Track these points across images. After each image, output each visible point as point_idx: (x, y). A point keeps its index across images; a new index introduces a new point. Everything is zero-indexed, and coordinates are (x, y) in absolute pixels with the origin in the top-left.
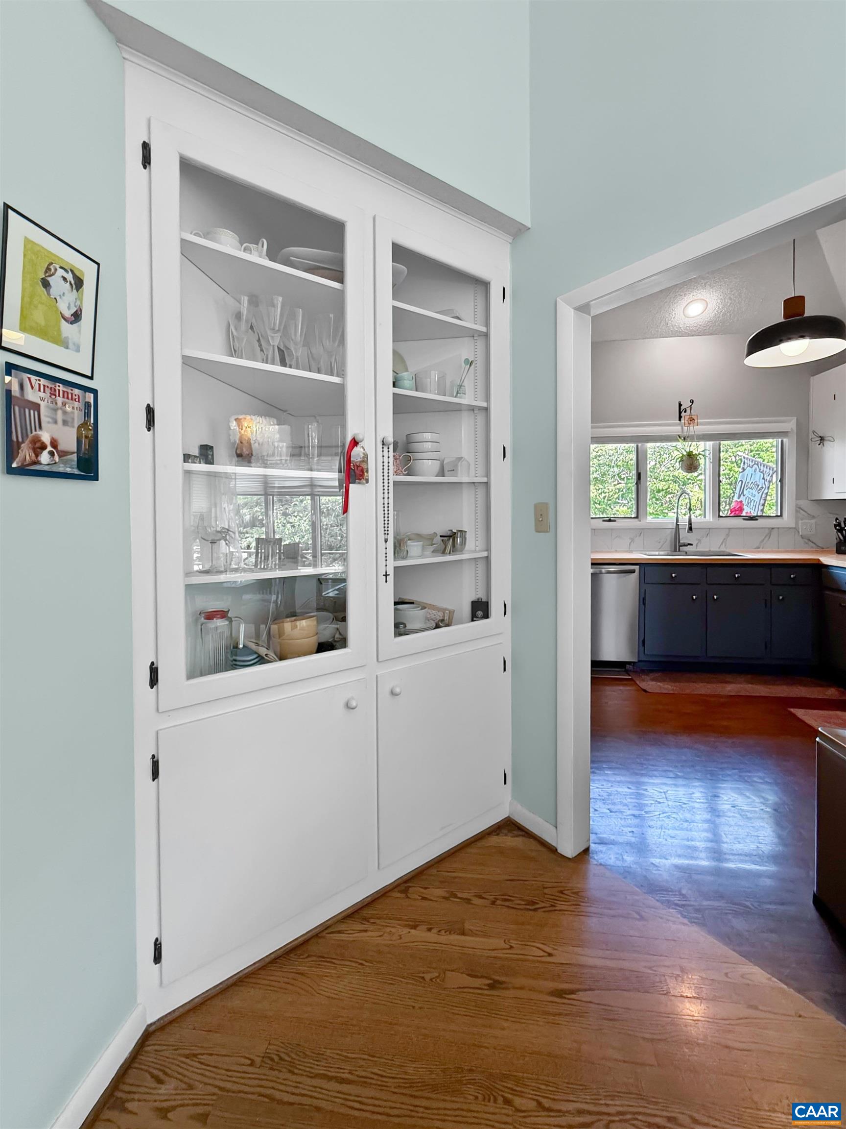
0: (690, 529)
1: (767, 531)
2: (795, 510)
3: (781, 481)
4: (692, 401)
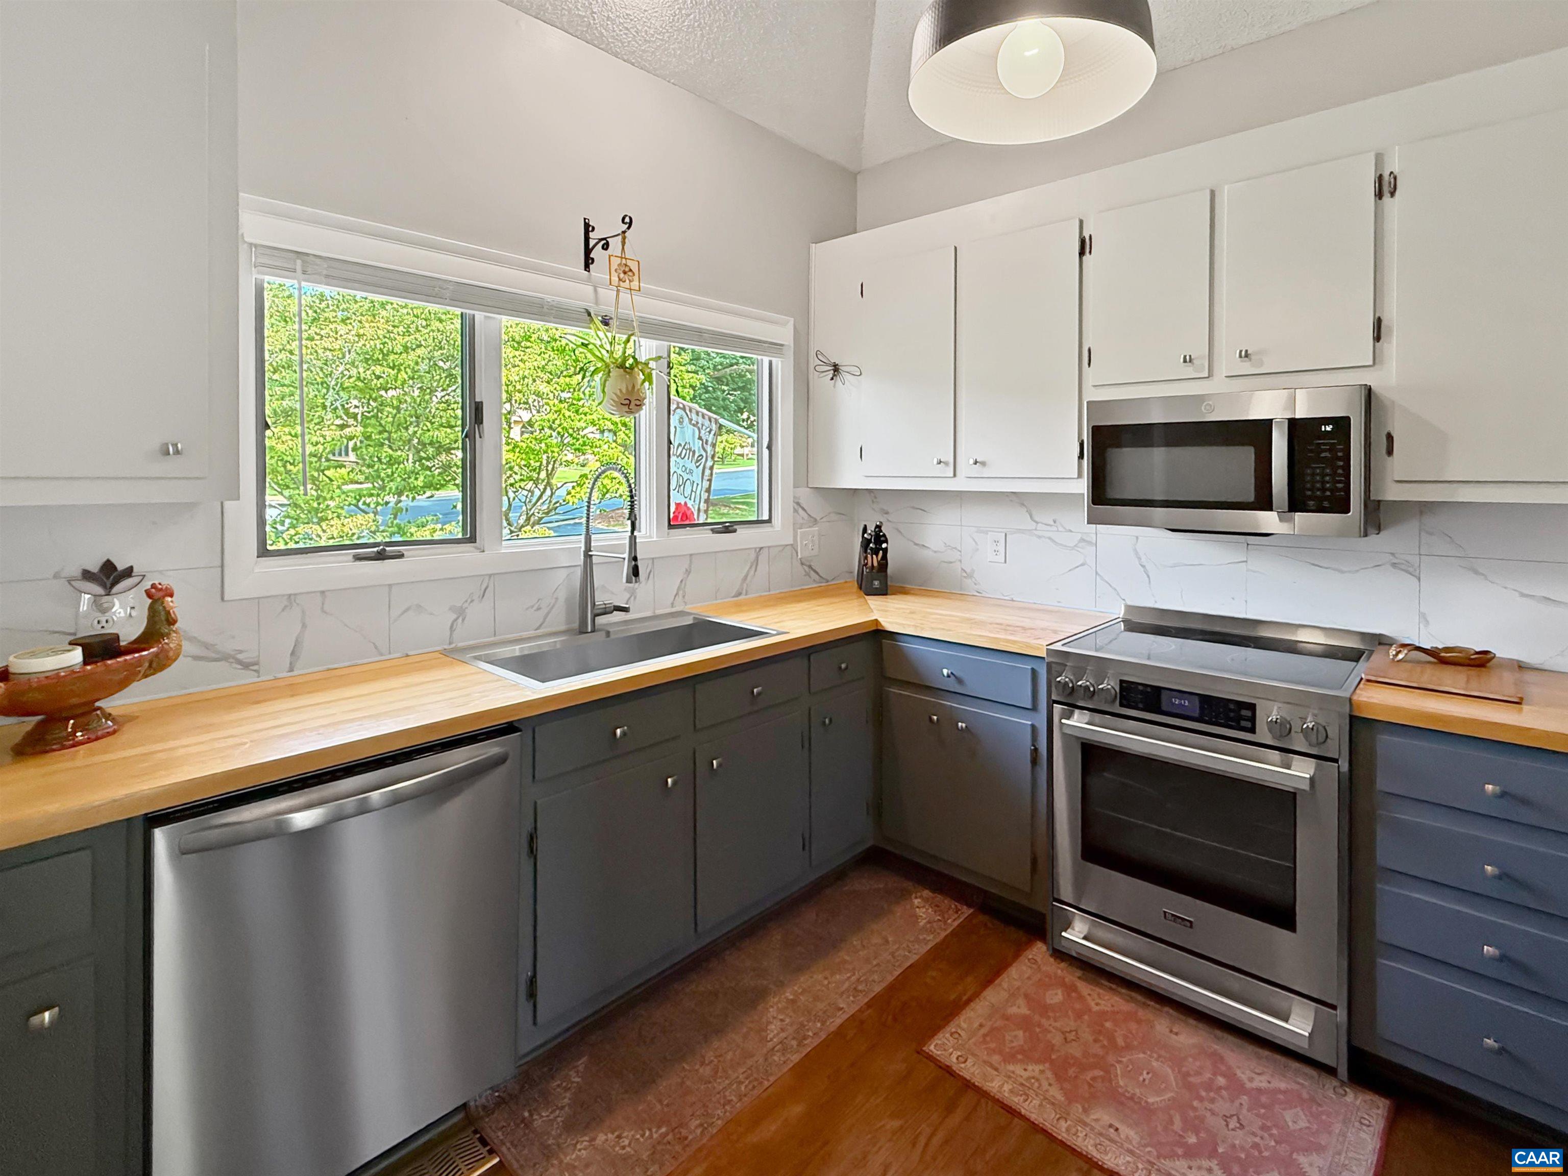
0: (635, 572)
1: (753, 555)
2: (792, 510)
3: (769, 447)
4: (627, 220)
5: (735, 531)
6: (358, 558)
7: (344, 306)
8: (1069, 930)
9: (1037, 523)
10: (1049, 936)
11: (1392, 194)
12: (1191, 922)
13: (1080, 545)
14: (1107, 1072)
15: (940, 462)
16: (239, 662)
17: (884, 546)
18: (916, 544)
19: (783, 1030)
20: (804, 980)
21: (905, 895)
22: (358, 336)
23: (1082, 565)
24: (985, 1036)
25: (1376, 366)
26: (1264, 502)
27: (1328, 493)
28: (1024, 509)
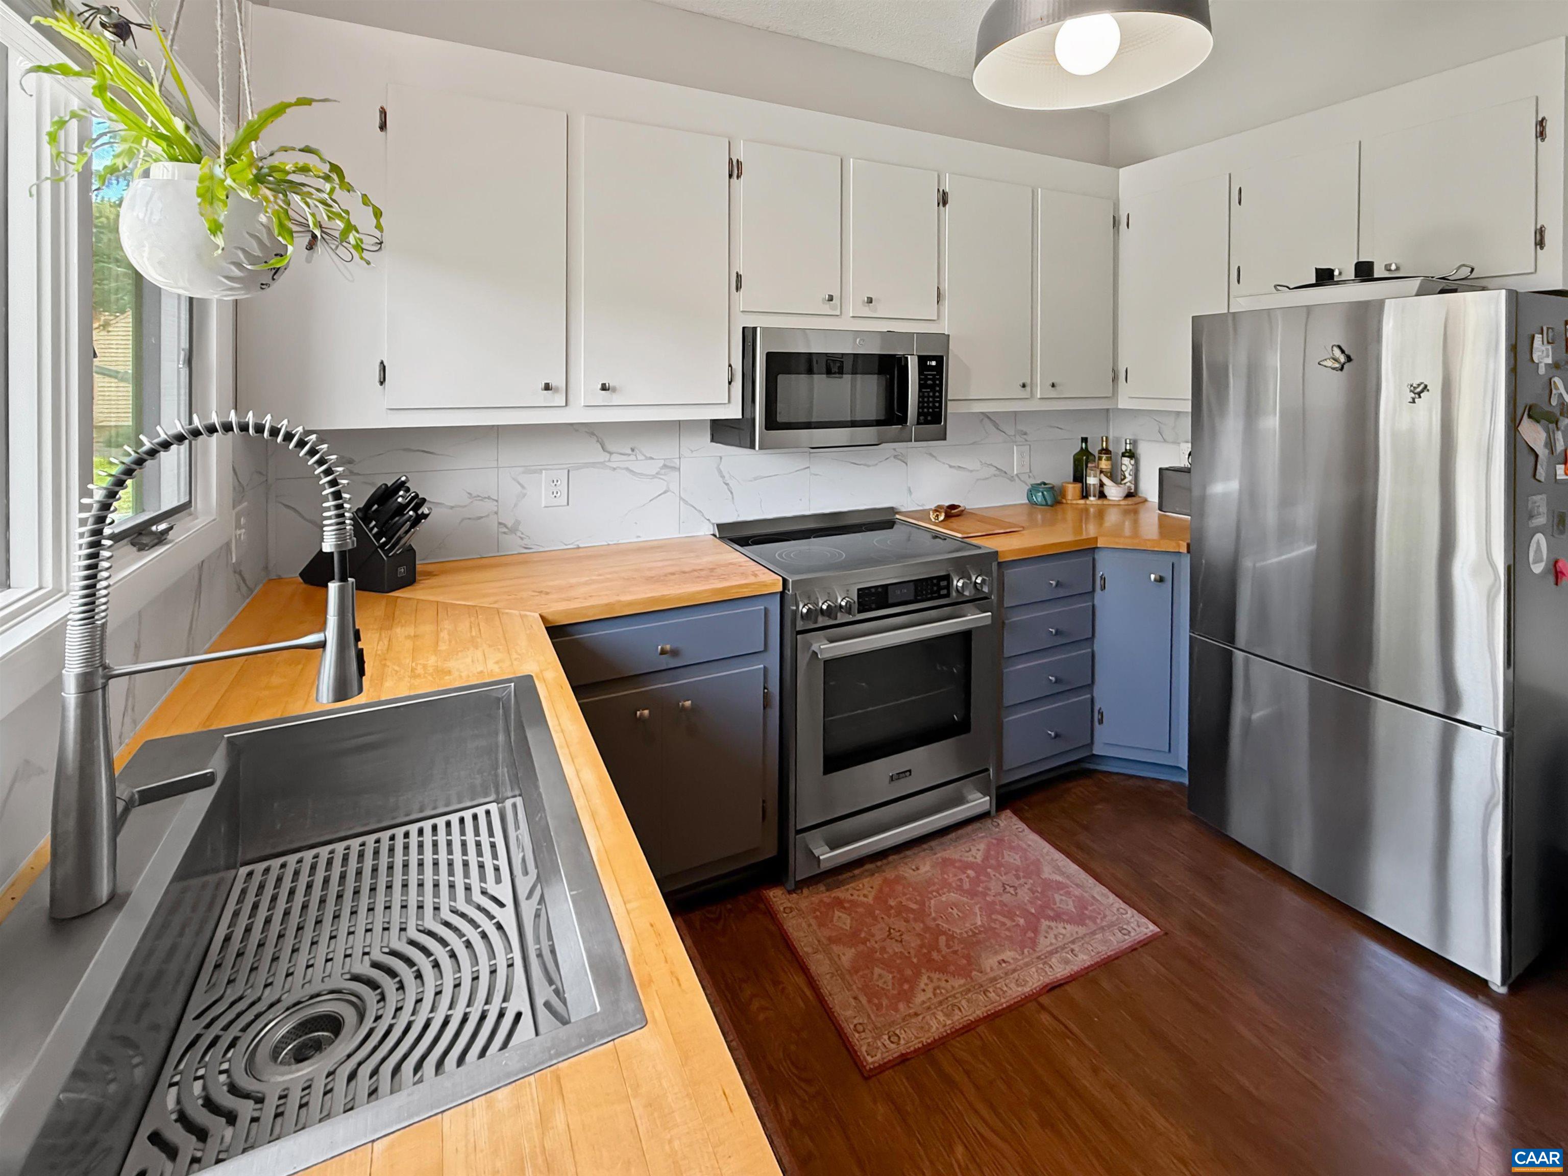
1: (197, 577)
2: (231, 474)
9: (611, 453)
11: (945, 205)
13: (663, 471)
15: (547, 388)
23: (665, 492)
24: (870, 1002)
25: (937, 321)
27: (931, 410)
28: (594, 439)
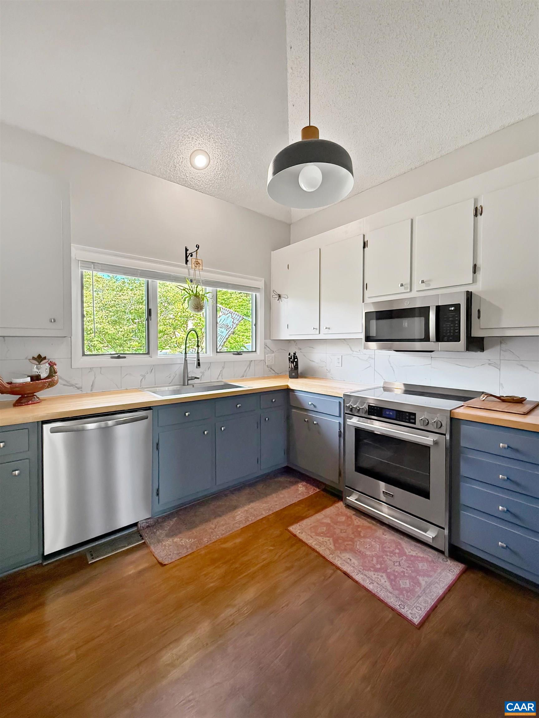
0: (199, 364)
1: (248, 363)
2: (264, 347)
3: (255, 325)
4: (198, 246)
5: (242, 354)
6: (112, 358)
7: (132, 285)
8: (350, 497)
9: (353, 351)
10: (344, 499)
11: (481, 214)
12: (392, 495)
13: (369, 359)
14: (354, 543)
15: (314, 329)
16: (76, 387)
17: (296, 360)
18: (311, 361)
19: (241, 518)
20: (252, 505)
21: (296, 483)
22: (134, 294)
23: (370, 367)
24: (311, 527)
25: (473, 284)
26: (427, 339)
27: (452, 334)
28: (348, 346)
